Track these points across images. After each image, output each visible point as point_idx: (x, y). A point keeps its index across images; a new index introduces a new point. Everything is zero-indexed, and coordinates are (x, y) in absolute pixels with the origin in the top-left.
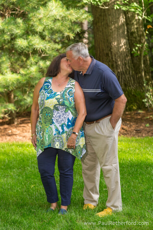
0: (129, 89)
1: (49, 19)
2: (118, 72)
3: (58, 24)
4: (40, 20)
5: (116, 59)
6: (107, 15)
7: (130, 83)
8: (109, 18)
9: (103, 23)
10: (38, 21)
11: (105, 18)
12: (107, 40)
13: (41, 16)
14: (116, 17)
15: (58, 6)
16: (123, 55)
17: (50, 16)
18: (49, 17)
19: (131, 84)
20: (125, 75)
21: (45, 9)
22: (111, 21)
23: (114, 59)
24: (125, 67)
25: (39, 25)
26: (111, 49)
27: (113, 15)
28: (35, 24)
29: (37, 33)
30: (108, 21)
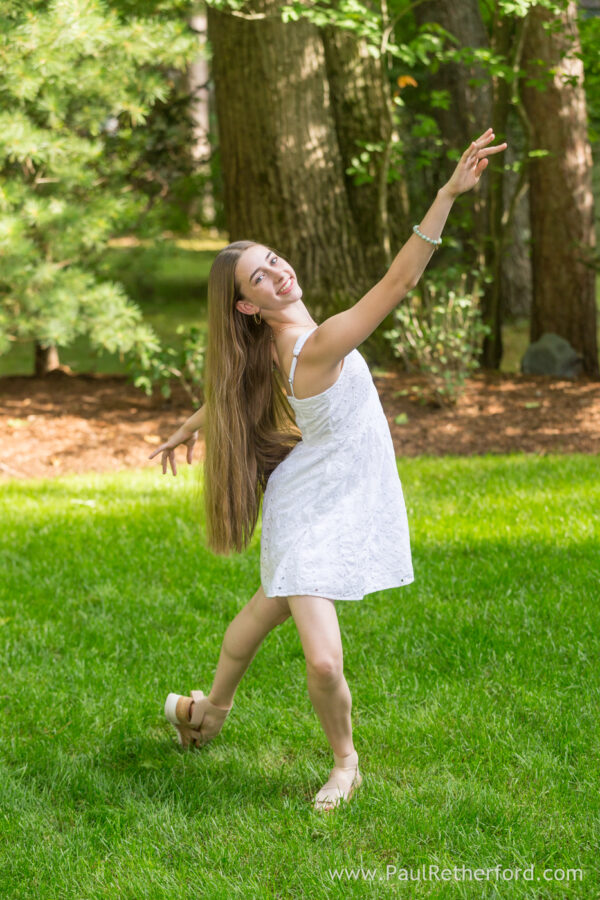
0: (338, 296)
1: (56, 54)
2: (302, 239)
3: (91, 73)
4: (26, 58)
5: (292, 194)
6: (262, 42)
7: (344, 274)
8: (268, 53)
9: (246, 70)
10: (21, 62)
11: (253, 53)
12: (264, 129)
13: (31, 45)
14: (292, 49)
15: (90, 11)
16: (318, 181)
17: (63, 43)
18: (58, 50)
19: (344, 280)
20: (323, 248)
21: (44, 21)
22: (274, 62)
23: (286, 195)
24: (324, 223)
25: (24, 75)
26: (275, 158)
27: (282, 42)
28: (11, 71)
29: (16, 103)
30: (265, 63)
